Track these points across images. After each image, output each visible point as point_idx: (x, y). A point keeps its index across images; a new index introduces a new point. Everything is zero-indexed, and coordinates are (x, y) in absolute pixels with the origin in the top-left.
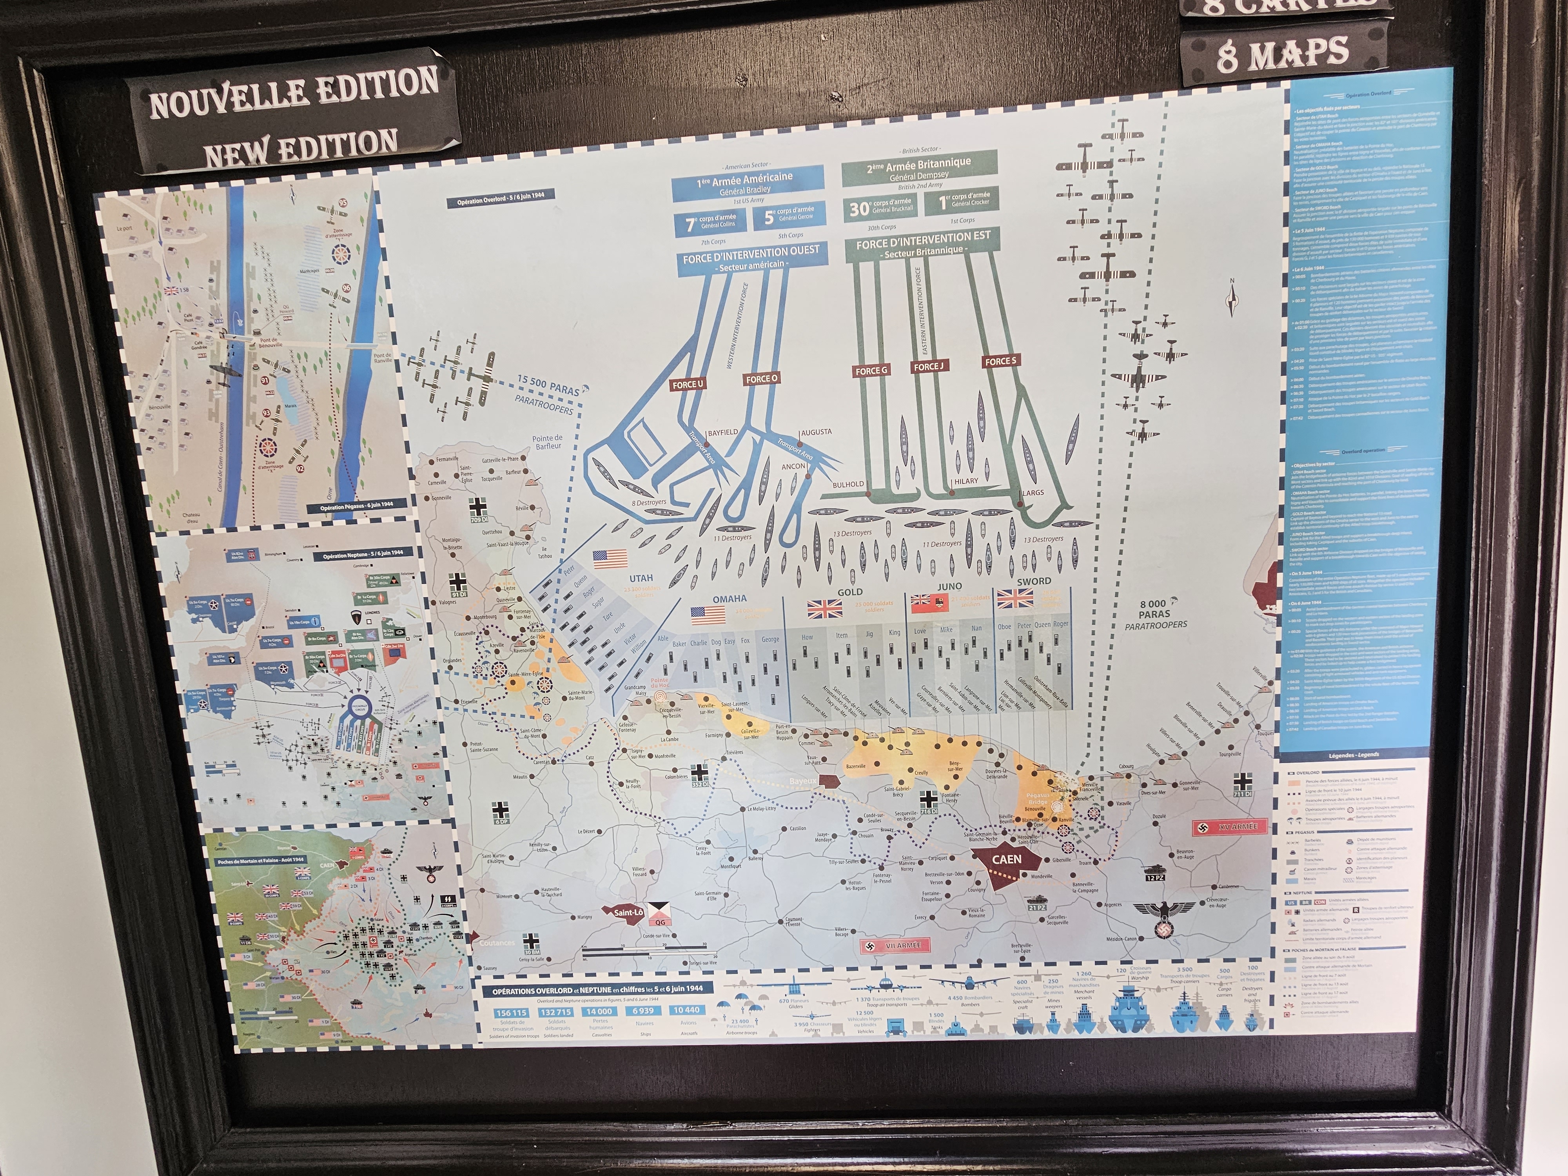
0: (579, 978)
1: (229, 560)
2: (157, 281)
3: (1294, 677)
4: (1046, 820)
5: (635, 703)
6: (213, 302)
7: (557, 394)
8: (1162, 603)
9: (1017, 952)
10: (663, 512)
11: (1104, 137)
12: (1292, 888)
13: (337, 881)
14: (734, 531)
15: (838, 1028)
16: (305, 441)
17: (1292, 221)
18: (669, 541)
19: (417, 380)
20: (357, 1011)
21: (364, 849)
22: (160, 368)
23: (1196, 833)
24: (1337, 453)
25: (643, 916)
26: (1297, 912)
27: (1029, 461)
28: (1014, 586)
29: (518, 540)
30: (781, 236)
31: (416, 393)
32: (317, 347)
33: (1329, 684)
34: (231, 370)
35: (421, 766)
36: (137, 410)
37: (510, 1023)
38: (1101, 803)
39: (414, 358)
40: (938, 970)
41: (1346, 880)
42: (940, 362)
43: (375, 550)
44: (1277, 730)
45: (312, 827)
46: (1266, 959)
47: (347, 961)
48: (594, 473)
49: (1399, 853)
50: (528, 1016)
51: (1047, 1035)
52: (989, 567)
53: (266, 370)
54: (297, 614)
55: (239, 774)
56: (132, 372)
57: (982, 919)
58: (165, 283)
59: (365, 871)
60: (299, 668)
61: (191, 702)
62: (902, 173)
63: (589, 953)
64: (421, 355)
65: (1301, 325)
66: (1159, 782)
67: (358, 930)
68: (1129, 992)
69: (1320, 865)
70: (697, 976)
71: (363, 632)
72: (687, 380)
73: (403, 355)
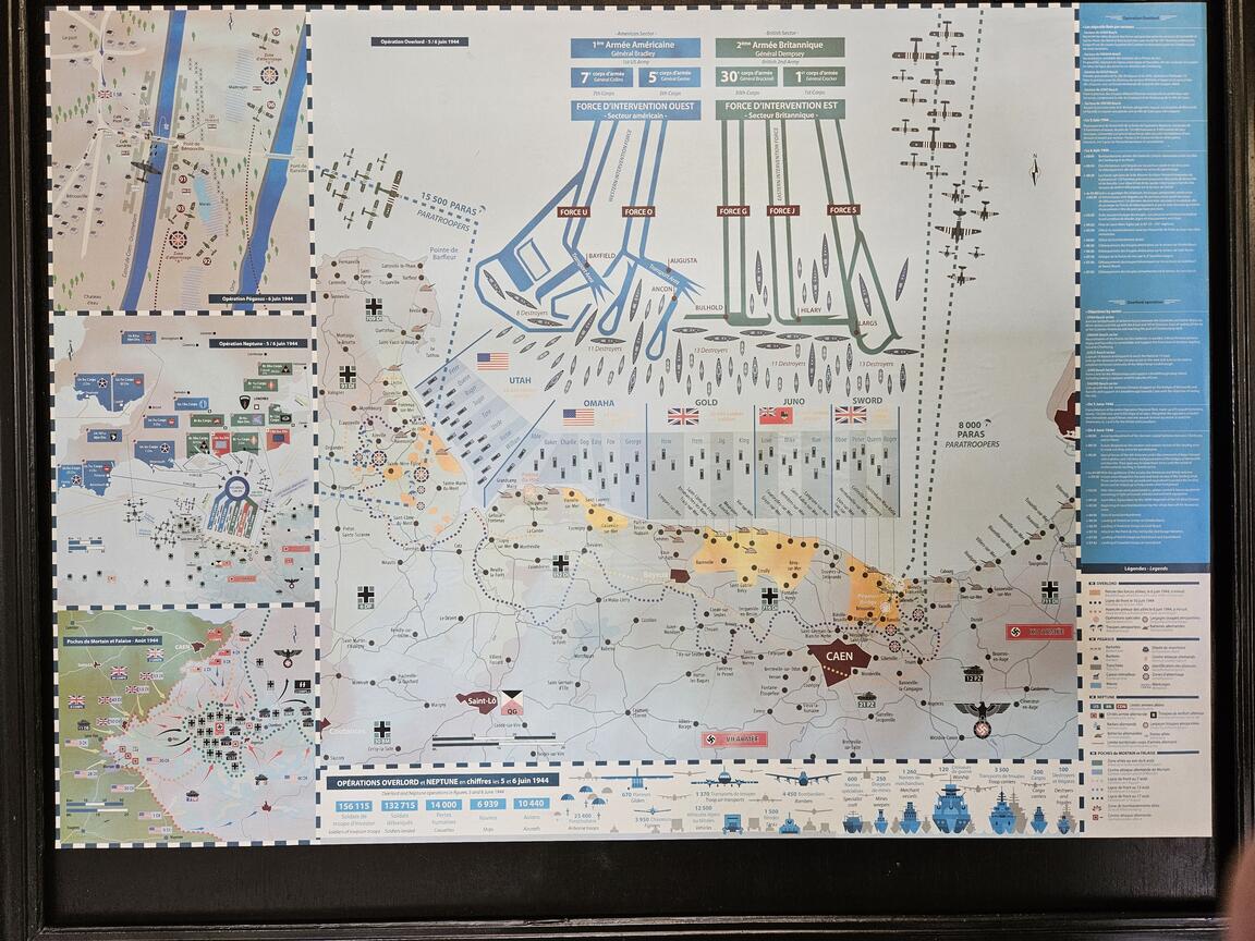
0: (427, 769)
1: (125, 340)
2: (93, 85)
3: (1092, 495)
4: (876, 619)
5: (504, 495)
6: (144, 107)
7: (456, 212)
8: (978, 425)
9: (847, 748)
10: (544, 322)
11: (931, 34)
12: (1096, 692)
13: (190, 663)
14: (607, 342)
15: (677, 823)
16: (216, 236)
17: (1082, 112)
18: (547, 349)
19: (328, 190)
20: (194, 804)
21: (222, 632)
22: (83, 161)
23: (1009, 637)
24: (1123, 302)
25: (496, 704)
26: (1102, 716)
27: (865, 296)
28: (850, 404)
29: (408, 339)
30: (662, 93)
31: (327, 203)
32: (236, 154)
33: (1122, 503)
34: (151, 167)
35: (291, 549)
36: (54, 198)
37: (352, 817)
38: (925, 605)
39: (327, 170)
40: (774, 766)
41: (1144, 686)
42: (792, 207)
43: (269, 340)
44: (1078, 544)
45: (172, 607)
46: (1075, 761)
47: (189, 749)
48: (484, 282)
49: (1189, 662)
50: (370, 810)
51: (875, 834)
52: (829, 386)
53: (185, 170)
54: (186, 396)
55: (103, 551)
56: (55, 164)
57: (817, 714)
58: (100, 87)
59: (220, 654)
60: (181, 448)
61: (64, 476)
62: (766, 50)
63: (439, 742)
64: (335, 168)
65: (1092, 196)
66: (977, 587)
67: (205, 716)
68: (951, 791)
69: (1121, 670)
70: (543, 767)
71: (250, 417)
72: (573, 208)
73: (318, 167)
